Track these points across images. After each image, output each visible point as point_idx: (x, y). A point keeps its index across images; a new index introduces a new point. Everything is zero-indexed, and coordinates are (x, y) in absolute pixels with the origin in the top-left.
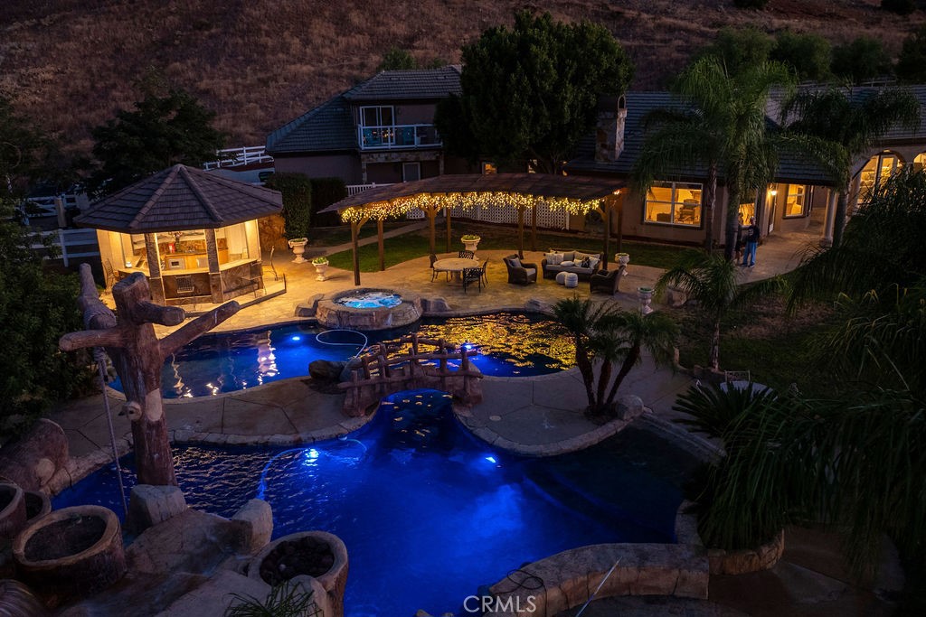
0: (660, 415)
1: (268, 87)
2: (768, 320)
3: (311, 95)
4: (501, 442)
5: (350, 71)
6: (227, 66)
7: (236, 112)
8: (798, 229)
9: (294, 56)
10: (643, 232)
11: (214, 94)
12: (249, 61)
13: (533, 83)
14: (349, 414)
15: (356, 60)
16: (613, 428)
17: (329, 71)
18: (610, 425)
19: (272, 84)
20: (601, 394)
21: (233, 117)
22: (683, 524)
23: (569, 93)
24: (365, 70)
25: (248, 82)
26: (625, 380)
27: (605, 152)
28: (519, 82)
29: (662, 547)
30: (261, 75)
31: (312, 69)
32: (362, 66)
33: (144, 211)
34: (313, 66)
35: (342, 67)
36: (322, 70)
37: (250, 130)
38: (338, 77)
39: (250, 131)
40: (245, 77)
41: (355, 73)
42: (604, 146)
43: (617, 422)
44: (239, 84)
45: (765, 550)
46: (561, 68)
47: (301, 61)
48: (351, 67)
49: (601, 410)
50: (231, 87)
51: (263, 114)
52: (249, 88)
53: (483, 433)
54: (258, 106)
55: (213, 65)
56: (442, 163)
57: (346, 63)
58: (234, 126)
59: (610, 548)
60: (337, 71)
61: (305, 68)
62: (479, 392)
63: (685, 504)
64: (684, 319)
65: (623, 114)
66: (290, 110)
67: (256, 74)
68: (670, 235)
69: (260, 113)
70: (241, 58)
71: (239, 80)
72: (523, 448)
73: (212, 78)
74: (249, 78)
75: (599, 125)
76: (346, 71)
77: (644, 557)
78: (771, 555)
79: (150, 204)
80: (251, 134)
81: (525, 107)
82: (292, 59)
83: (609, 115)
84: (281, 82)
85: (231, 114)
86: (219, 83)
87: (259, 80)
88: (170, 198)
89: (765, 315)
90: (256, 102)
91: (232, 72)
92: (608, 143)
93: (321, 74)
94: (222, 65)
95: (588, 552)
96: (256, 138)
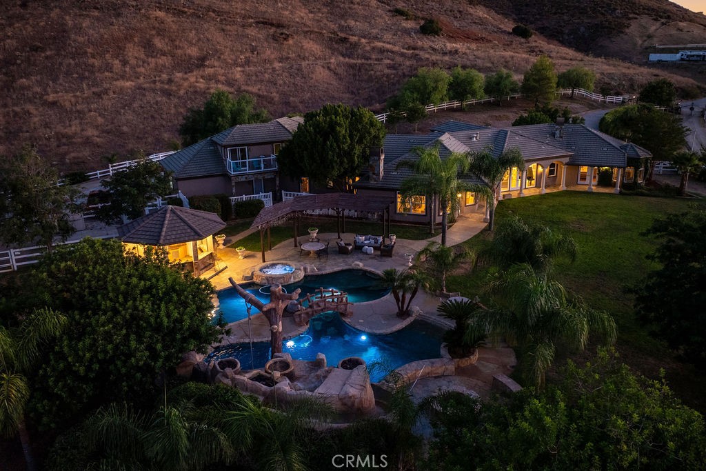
0: (426, 313)
1: (102, 98)
2: (463, 265)
3: (136, 105)
4: (367, 330)
5: (162, 85)
6: (66, 82)
7: (82, 119)
8: (473, 212)
9: (117, 74)
10: (397, 218)
11: (61, 105)
12: (82, 78)
13: (339, 146)
14: (300, 325)
15: (165, 76)
16: (409, 321)
17: (146, 86)
18: (408, 319)
19: (105, 97)
20: (403, 307)
21: (80, 123)
22: (443, 351)
23: (358, 150)
24: (173, 84)
25: (86, 95)
26: (413, 301)
27: (375, 176)
28: (331, 146)
29: (438, 359)
30: (95, 90)
31: (133, 84)
32: (170, 81)
33: (163, 234)
34: (132, 81)
35: (154, 82)
36: (141, 84)
37: (96, 133)
38: (154, 90)
39: (96, 135)
40: (82, 91)
41: (166, 87)
42: (374, 174)
43: (411, 318)
44: (78, 97)
45: (472, 357)
46: (351, 136)
47: (123, 77)
48: (162, 82)
49: (403, 313)
50: (73, 100)
51: (103, 121)
52: (87, 100)
53: (358, 327)
54: (97, 115)
55: (54, 81)
56: (278, 179)
57: (157, 78)
58: (83, 130)
59: (421, 362)
60: (153, 85)
61: (128, 84)
62: (351, 311)
63: (444, 344)
64: (427, 268)
65: (383, 157)
66: (123, 117)
67: (89, 89)
68: (411, 219)
69: (100, 120)
70: (75, 76)
71: (78, 94)
72: (378, 332)
73: (57, 92)
74: (86, 92)
75: (371, 163)
76: (158, 85)
77: (433, 363)
78: (474, 359)
79: (164, 229)
80: (97, 136)
81: (336, 158)
82: (116, 77)
83: (376, 158)
84: (111, 95)
85: (77, 121)
86: (63, 96)
87: (94, 93)
88: (173, 226)
89: (462, 263)
90: (95, 111)
91: (71, 87)
92: (376, 172)
93: (140, 88)
94: (61, 81)
95: (414, 364)
96: (102, 140)
